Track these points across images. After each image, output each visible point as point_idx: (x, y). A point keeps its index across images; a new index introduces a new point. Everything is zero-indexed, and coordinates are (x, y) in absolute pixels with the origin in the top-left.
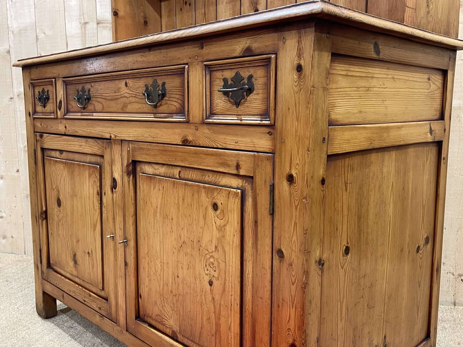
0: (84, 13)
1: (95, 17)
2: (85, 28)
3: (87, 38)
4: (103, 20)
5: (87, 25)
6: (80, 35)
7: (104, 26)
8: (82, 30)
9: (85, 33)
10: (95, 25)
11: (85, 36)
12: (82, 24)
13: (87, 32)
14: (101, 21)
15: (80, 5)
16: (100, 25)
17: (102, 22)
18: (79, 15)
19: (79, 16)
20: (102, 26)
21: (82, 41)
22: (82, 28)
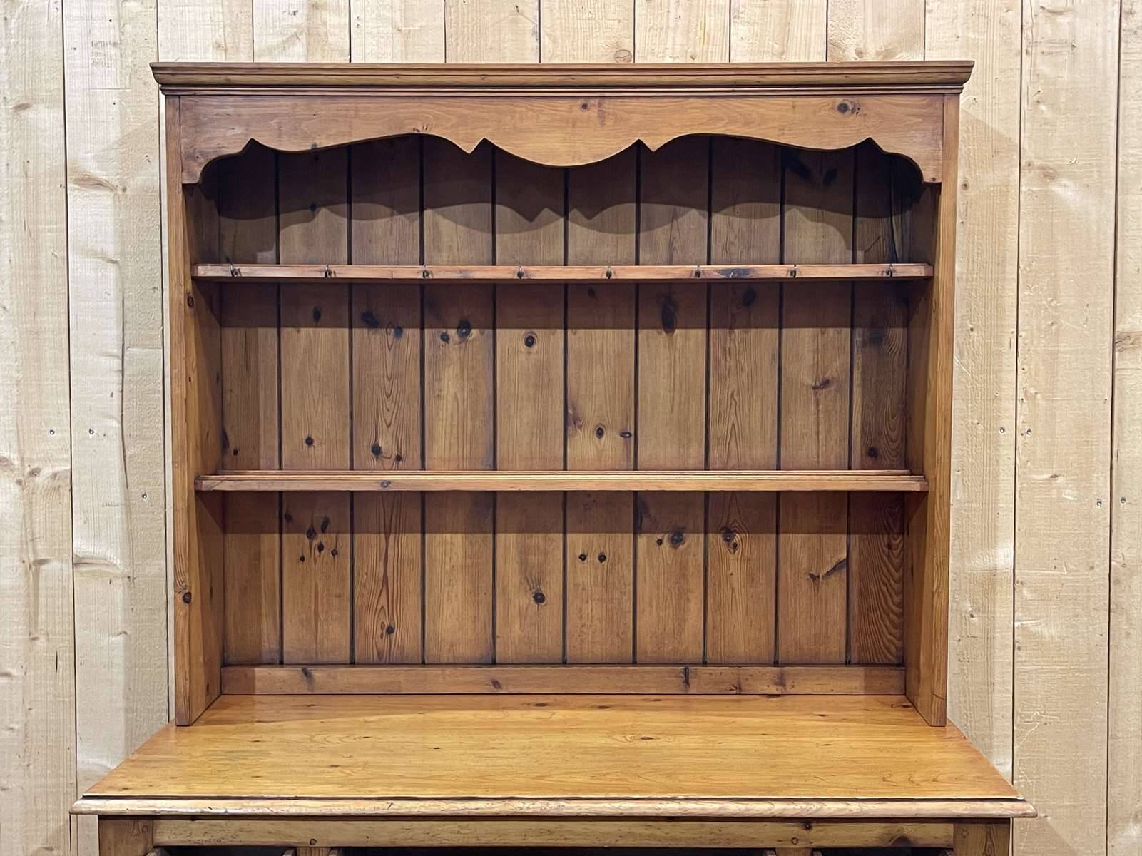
0: (37, 536)
1: (67, 545)
2: (37, 573)
3: (42, 600)
4: (92, 558)
5: (43, 567)
6: (22, 592)
7: (94, 571)
8: (29, 579)
9: (36, 588)
10: (67, 568)
11: (36, 596)
12: (27, 562)
13: (42, 584)
14: (83, 558)
15: (24, 516)
16: (84, 569)
17: (85, 561)
18: (21, 541)
19: (22, 544)
20: (86, 572)
21: (28, 605)
22: (26, 573)
